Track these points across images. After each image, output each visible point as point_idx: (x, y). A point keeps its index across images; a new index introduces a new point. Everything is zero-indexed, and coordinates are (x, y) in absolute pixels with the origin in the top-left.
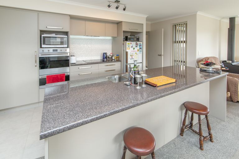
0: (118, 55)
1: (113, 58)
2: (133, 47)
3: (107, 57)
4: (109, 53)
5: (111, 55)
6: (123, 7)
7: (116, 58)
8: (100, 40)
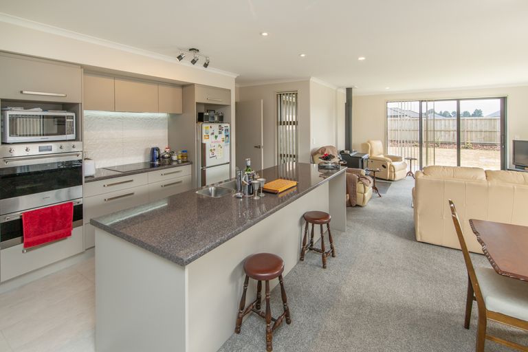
0: (186, 151)
1: (175, 158)
2: (215, 134)
3: (161, 156)
4: (163, 148)
5: (168, 150)
6: (204, 61)
7: (180, 158)
8: (141, 119)
